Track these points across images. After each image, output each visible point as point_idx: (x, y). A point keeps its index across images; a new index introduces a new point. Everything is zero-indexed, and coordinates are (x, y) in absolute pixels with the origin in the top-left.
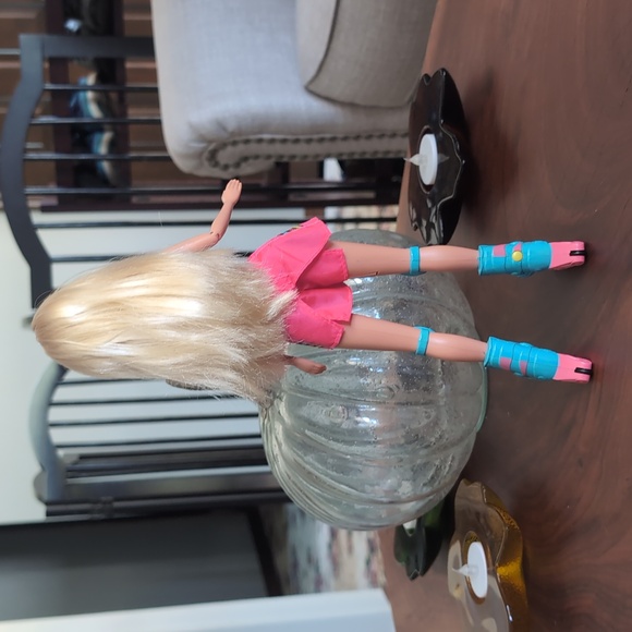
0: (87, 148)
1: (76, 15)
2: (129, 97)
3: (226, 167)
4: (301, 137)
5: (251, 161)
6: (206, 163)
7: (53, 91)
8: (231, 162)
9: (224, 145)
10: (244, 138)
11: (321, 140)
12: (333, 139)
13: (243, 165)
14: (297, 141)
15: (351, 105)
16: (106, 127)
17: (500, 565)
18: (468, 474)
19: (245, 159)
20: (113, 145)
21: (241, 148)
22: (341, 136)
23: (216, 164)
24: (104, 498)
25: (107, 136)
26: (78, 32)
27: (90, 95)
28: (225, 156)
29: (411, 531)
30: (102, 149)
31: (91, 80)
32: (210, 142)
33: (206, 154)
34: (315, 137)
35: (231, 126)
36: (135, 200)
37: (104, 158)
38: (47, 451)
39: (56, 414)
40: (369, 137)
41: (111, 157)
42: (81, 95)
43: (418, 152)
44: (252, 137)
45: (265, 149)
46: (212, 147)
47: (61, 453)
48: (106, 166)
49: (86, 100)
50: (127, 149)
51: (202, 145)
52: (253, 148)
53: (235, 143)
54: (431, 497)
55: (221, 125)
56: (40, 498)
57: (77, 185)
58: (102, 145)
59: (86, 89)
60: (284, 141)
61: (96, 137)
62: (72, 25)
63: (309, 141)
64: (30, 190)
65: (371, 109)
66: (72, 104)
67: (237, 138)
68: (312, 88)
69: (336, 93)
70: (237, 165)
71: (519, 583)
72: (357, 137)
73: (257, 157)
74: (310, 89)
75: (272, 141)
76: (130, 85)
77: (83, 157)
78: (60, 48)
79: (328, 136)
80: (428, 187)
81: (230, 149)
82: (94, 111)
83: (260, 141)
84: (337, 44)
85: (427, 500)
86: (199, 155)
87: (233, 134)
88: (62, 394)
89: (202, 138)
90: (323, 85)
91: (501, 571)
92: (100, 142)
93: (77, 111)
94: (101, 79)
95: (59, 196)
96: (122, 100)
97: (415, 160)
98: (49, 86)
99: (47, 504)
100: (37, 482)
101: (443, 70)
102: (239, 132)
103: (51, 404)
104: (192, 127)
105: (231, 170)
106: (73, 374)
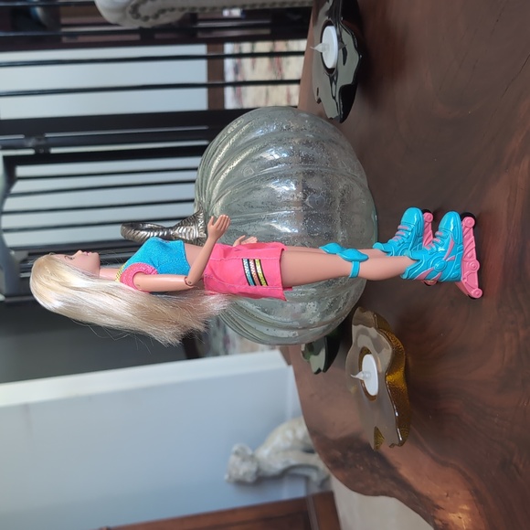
3: (146, 18)
5: (168, 13)
6: (129, 16)
8: (150, 14)
9: (145, 1)
13: (161, 16)
17: (388, 375)
18: (362, 304)
19: (163, 11)
21: (159, 3)
23: (138, 16)
28: (145, 9)
33: (129, 8)
36: (65, 40)
37: (36, 5)
38: (2, 253)
41: (42, 4)
45: (180, 3)
46: (134, 2)
48: (38, 11)
52: (169, 2)
70: (156, 16)
71: (402, 385)
73: (173, 9)
77: (19, 4)
80: (330, 70)
81: (149, 4)
86: (122, 9)
91: (390, 378)
97: (319, 48)
103: (2, 213)
105: (151, 20)
106: (19, 186)
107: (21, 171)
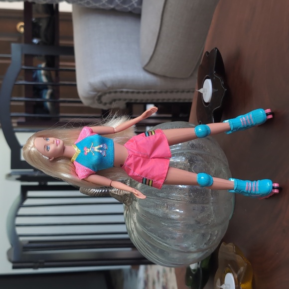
0: (40, 96)
1: (37, 36)
2: (61, 73)
3: (105, 104)
4: (141, 91)
5: (117, 101)
6: (96, 102)
7: (26, 70)
8: (108, 102)
9: (105, 93)
10: (115, 90)
11: (150, 93)
12: (155, 92)
13: (113, 103)
14: (139, 93)
15: (163, 77)
16: (49, 87)
17: (242, 283)
18: (225, 240)
19: (115, 100)
20: (52, 95)
21: (113, 95)
22: (159, 91)
23: (101, 102)
24: (40, 261)
25: (49, 91)
26: (38, 44)
27: (42, 72)
28: (105, 99)
29: (194, 270)
30: (47, 97)
31: (43, 65)
32: (98, 92)
33: (96, 98)
34: (147, 91)
35: (109, 84)
36: (61, 120)
37: (47, 101)
38: (14, 238)
39: (19, 221)
40: (172, 92)
41: (51, 100)
42: (38, 72)
43: (202, 87)
44: (118, 90)
45: (124, 96)
46: (99, 94)
47: (21, 239)
48: (48, 104)
49: (40, 74)
50: (59, 97)
51: (95, 93)
52: (118, 95)
53: (110, 93)
54: (207, 251)
55: (104, 84)
56: (10, 260)
57: (34, 113)
58: (47, 95)
59: (41, 69)
60: (133, 92)
61: (44, 91)
62: (35, 41)
63: (144, 93)
64: (13, 114)
65: (173, 79)
66: (34, 76)
67: (111, 90)
68: (147, 68)
69: (158, 71)
70: (111, 103)
72: (166, 92)
73: (120, 100)
74: (145, 69)
75: (127, 92)
76: (61, 68)
77: (38, 100)
78: (30, 50)
79: (153, 91)
80: (207, 104)
81: (108, 95)
82: (44, 79)
83: (122, 92)
84: (159, 48)
85: (205, 252)
86: (93, 98)
87: (109, 88)
88: (22, 211)
89: (95, 90)
90: (151, 67)
91: (243, 286)
92: (46, 93)
93: (36, 79)
94: (48, 65)
95: (26, 118)
96: (57, 75)
97: (201, 91)
98: (24, 67)
99: (13, 262)
100: (9, 253)
101: (216, 48)
102: (112, 87)
103: (17, 216)
104: (90, 84)
105: (108, 105)
106: (28, 202)
107: (30, 193)
